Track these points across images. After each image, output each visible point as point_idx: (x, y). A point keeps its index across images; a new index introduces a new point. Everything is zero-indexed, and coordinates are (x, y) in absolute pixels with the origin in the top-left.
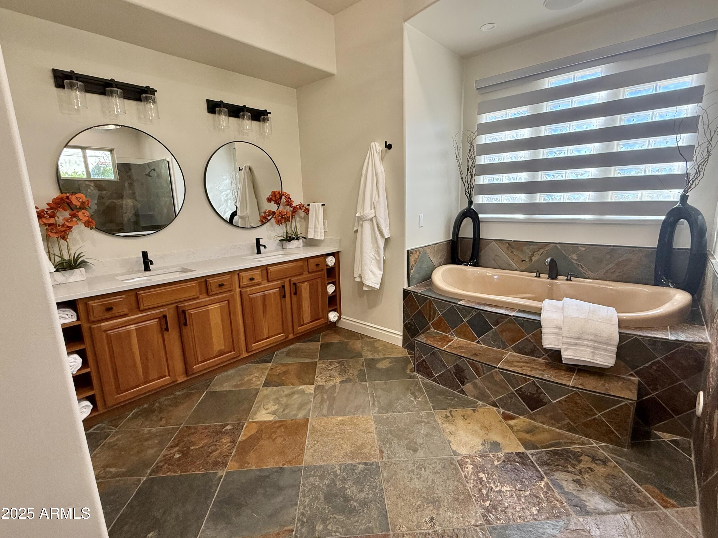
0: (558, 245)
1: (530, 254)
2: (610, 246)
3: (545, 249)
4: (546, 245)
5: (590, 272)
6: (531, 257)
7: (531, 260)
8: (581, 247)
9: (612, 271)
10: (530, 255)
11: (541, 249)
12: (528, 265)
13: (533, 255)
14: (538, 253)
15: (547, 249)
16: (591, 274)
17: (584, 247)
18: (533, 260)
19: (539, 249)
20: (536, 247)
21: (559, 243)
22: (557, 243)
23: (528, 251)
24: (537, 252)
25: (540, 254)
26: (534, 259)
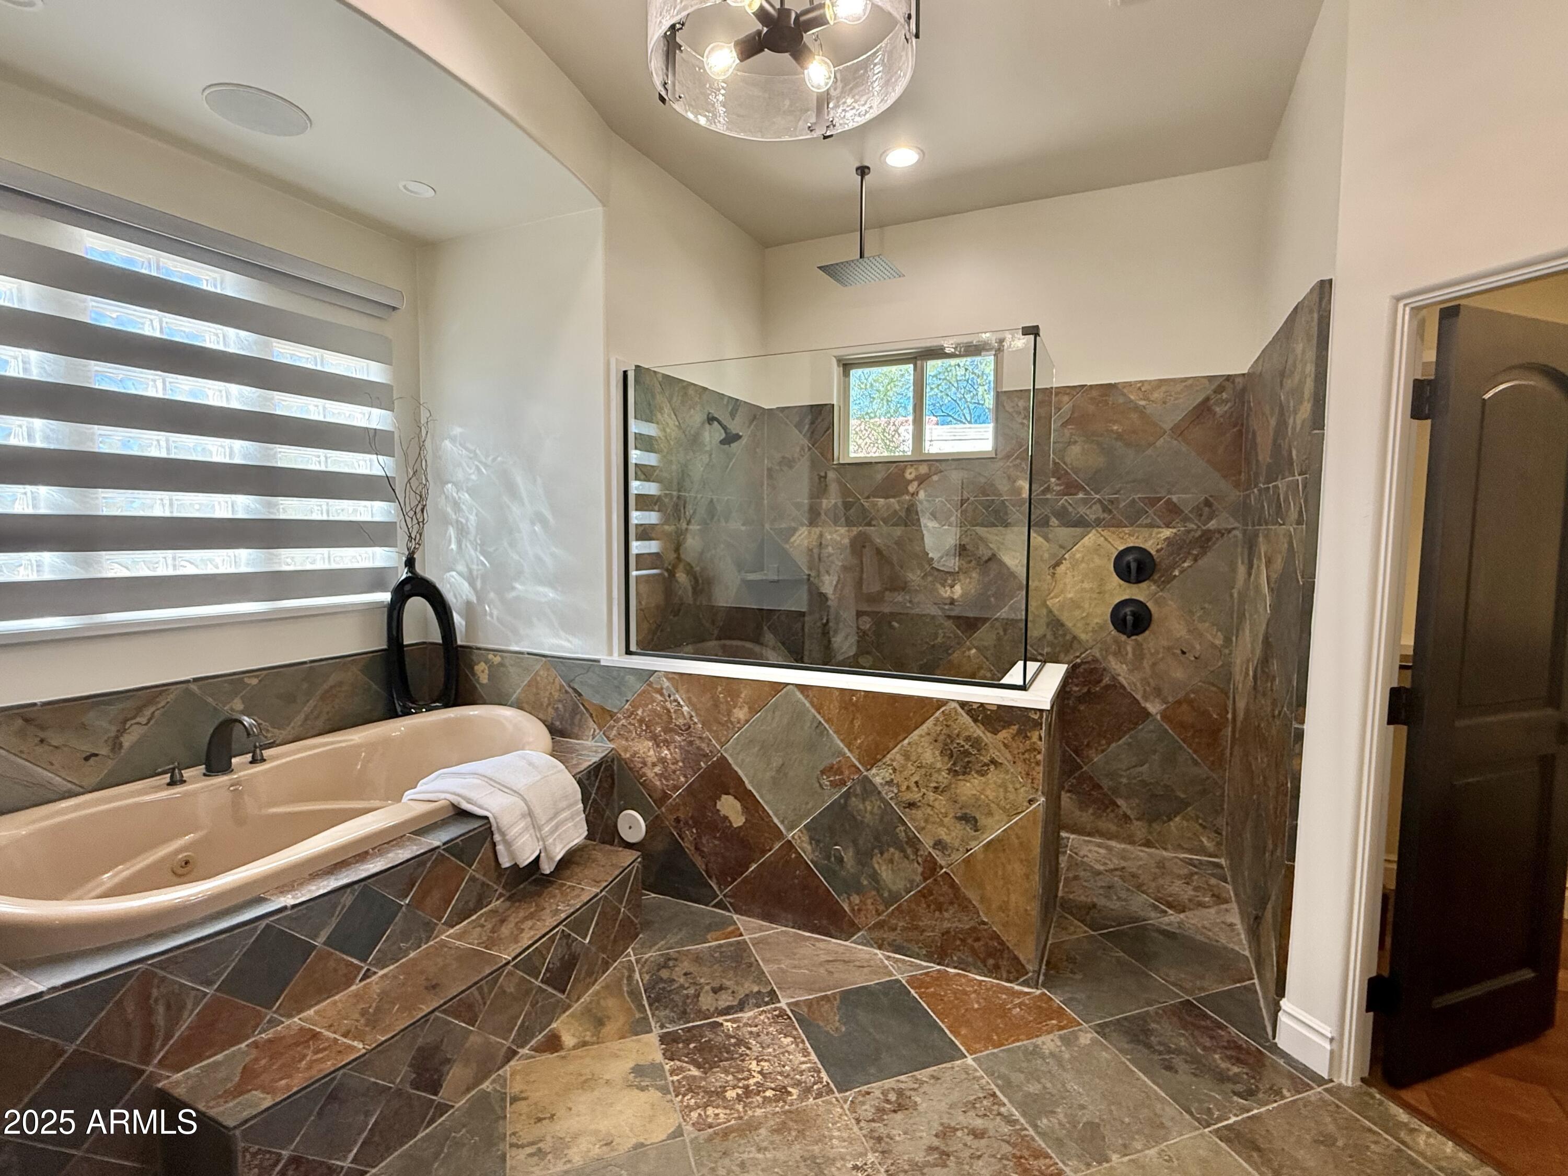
0: (193, 687)
1: (114, 729)
2: (304, 663)
3: (159, 702)
4: (161, 693)
5: (276, 731)
6: (117, 737)
7: (116, 745)
8: (249, 677)
9: (315, 713)
10: (113, 734)
11: (145, 706)
12: (110, 764)
13: (122, 731)
14: (138, 720)
15: (162, 704)
16: (282, 734)
17: (257, 677)
18: (126, 745)
19: (139, 710)
20: (129, 704)
21: (196, 680)
22: (187, 682)
23: (103, 724)
24: (134, 718)
25: (143, 720)
26: (127, 741)
